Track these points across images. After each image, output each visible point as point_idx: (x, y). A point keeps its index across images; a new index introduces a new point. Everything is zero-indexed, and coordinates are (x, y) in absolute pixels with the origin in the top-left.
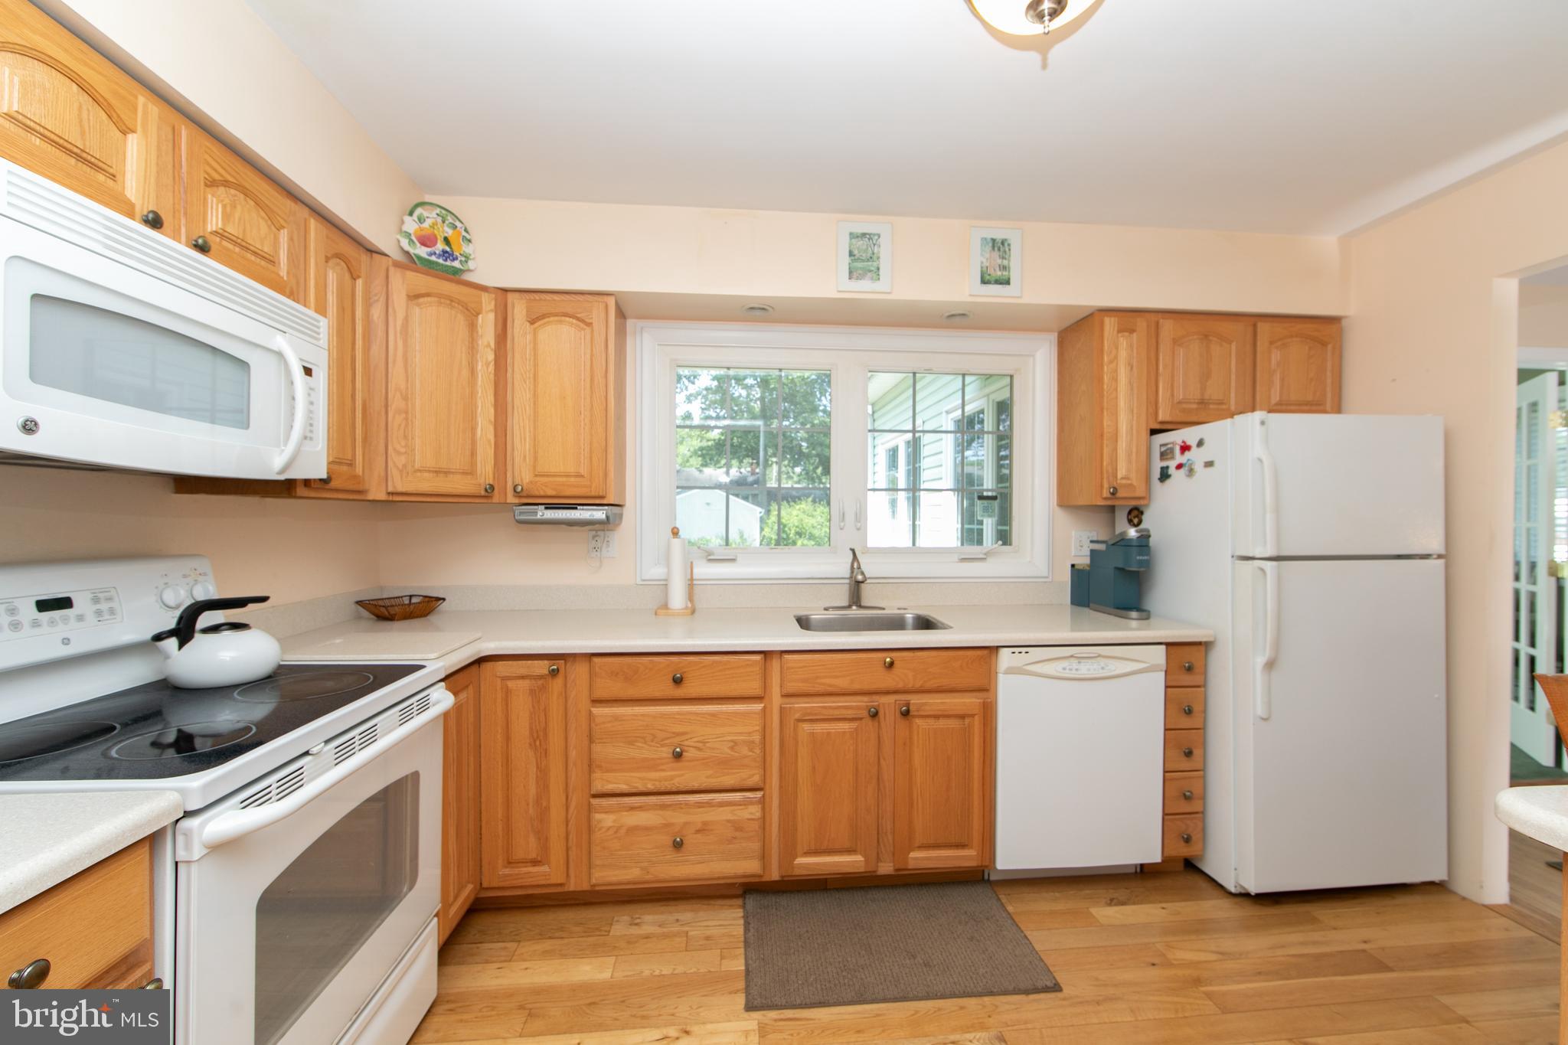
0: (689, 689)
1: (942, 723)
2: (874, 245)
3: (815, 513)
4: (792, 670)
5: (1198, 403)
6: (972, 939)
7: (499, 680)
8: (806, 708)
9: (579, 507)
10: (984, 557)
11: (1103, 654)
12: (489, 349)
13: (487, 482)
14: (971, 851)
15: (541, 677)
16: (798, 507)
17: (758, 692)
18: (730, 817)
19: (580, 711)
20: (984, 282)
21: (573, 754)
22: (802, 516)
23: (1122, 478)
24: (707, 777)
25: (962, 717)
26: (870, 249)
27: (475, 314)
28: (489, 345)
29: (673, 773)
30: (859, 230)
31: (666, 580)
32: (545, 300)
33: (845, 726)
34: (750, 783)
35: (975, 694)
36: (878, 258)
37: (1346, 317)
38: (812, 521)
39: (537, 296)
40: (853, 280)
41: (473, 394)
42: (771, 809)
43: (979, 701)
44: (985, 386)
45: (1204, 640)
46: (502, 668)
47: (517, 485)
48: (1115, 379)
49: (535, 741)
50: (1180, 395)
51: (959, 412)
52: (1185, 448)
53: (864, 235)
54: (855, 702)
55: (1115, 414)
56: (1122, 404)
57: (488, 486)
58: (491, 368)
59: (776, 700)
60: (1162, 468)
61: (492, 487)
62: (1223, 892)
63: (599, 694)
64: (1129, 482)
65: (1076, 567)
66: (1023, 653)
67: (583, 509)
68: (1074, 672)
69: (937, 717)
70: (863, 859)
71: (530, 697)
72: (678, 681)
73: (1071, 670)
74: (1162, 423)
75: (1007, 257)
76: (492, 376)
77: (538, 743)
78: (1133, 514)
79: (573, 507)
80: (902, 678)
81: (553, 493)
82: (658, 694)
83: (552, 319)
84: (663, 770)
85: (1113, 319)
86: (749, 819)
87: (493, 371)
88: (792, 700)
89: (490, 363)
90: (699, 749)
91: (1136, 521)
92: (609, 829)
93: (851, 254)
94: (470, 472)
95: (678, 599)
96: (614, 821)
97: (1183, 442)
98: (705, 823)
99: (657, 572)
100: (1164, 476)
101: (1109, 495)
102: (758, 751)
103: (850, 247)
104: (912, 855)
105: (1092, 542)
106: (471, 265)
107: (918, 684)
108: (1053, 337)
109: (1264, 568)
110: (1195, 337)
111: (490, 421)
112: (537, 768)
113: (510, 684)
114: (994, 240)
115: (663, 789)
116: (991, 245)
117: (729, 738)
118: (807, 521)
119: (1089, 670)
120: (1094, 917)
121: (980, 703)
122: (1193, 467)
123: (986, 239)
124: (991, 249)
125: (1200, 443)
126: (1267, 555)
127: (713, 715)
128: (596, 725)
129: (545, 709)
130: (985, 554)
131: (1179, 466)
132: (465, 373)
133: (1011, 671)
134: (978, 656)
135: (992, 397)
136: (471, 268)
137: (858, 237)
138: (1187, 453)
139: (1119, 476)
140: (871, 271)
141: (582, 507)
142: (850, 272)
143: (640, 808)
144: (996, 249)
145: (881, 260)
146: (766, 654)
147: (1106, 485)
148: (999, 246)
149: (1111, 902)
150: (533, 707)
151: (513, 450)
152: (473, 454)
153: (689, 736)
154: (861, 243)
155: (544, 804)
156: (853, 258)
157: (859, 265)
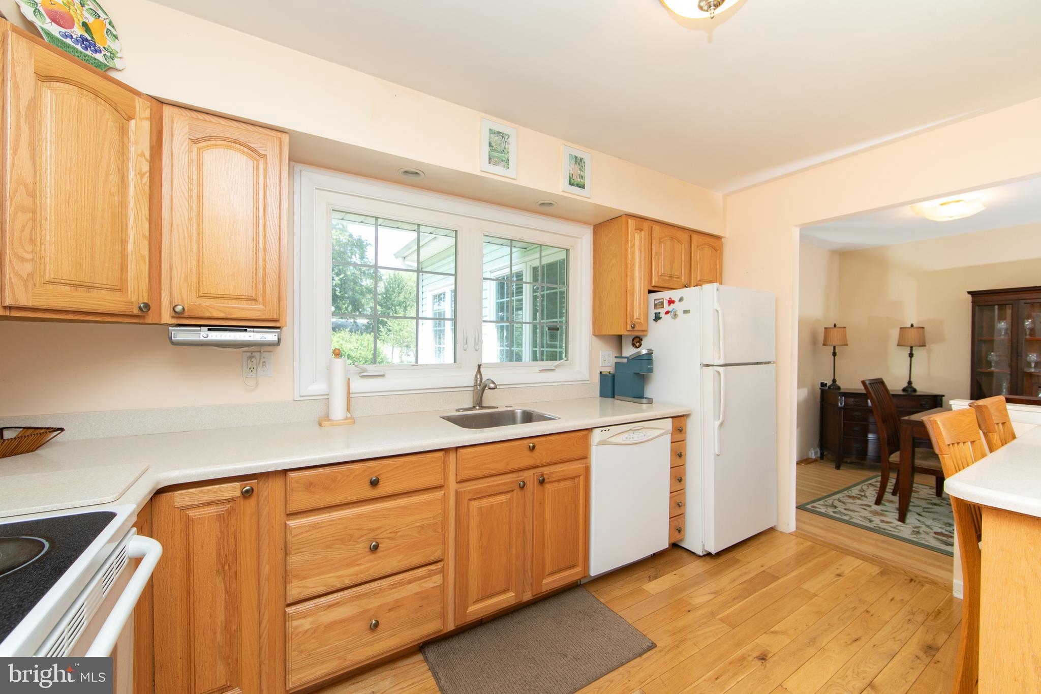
0: (385, 488)
1: (563, 484)
2: (506, 142)
3: (351, 340)
4: (466, 461)
5: (669, 277)
6: (593, 629)
7: (177, 511)
8: (476, 489)
9: (248, 330)
10: (554, 368)
11: (645, 426)
12: (143, 159)
13: (141, 301)
14: (578, 568)
15: (232, 500)
16: (338, 335)
17: (439, 482)
18: (418, 590)
19: (273, 527)
20: (571, 184)
21: (266, 570)
22: (341, 342)
23: (637, 319)
24: (398, 561)
25: (573, 478)
26: (502, 144)
27: (126, 117)
28: (143, 155)
29: (369, 565)
30: (497, 129)
31: (328, 395)
32: (211, 122)
33: (503, 498)
34: (434, 557)
35: (580, 461)
36: (508, 152)
37: (724, 237)
38: (350, 346)
39: (200, 116)
40: (491, 164)
41: (123, 204)
42: (448, 575)
43: (583, 465)
44: (525, 256)
45: (685, 414)
46: (181, 498)
47: (176, 306)
48: (633, 258)
49: (223, 567)
50: (662, 272)
51: (508, 270)
52: (671, 302)
53: (499, 133)
54: (508, 479)
55: (633, 279)
56: (637, 273)
57: (142, 305)
58: (146, 179)
59: (452, 486)
60: (656, 313)
61: (147, 306)
62: (695, 557)
63: (294, 507)
64: (639, 321)
65: (602, 373)
66: (607, 431)
67: (253, 331)
68: (631, 439)
69: (559, 481)
70: (514, 594)
71: (218, 524)
72: (374, 483)
73: (630, 438)
74: (654, 286)
75: (583, 170)
76: (147, 188)
77: (227, 568)
78: (635, 341)
79: (244, 329)
80: (540, 455)
81: (222, 315)
82: (354, 498)
83: (219, 142)
84: (360, 564)
85: (633, 221)
86: (433, 588)
87: (148, 184)
88: (464, 484)
89: (145, 173)
90: (391, 539)
91: (637, 344)
92: (306, 631)
93: (490, 145)
94: (120, 289)
95: (338, 411)
96: (312, 623)
97: (670, 298)
98: (397, 601)
99: (319, 387)
100: (657, 318)
101: (631, 329)
102: (440, 530)
103: (489, 139)
104: (545, 582)
105: (616, 357)
106: (117, 63)
107: (548, 460)
108: (591, 228)
109: (720, 371)
110: (668, 238)
111: (144, 236)
112: (226, 592)
113: (191, 513)
114: (576, 157)
115: (359, 581)
116: (574, 160)
117: (418, 524)
118: (345, 345)
119: (638, 437)
120: (647, 591)
121: (584, 467)
122: (677, 313)
123: (572, 155)
124: (574, 162)
125: (681, 300)
126: (721, 364)
127: (404, 508)
128: (293, 537)
129: (235, 532)
130: (555, 367)
131: (667, 313)
132: (114, 179)
133: (600, 443)
134: (583, 435)
135: (529, 263)
136: (118, 67)
137: (495, 133)
138: (672, 304)
139: (635, 317)
140: (503, 161)
141: (252, 330)
142: (490, 159)
143: (337, 604)
144: (577, 163)
145: (510, 154)
146: (446, 450)
147: (629, 322)
148: (579, 161)
149: (650, 579)
150: (221, 532)
151: (171, 269)
152: (123, 268)
153: (383, 530)
154: (496, 138)
155: (234, 627)
156: (491, 148)
157: (496, 154)
